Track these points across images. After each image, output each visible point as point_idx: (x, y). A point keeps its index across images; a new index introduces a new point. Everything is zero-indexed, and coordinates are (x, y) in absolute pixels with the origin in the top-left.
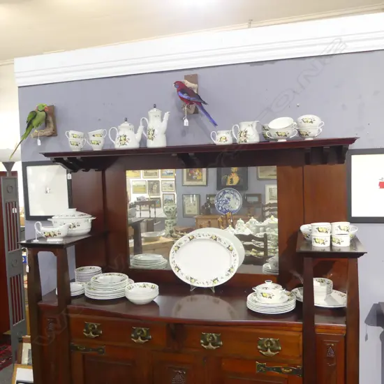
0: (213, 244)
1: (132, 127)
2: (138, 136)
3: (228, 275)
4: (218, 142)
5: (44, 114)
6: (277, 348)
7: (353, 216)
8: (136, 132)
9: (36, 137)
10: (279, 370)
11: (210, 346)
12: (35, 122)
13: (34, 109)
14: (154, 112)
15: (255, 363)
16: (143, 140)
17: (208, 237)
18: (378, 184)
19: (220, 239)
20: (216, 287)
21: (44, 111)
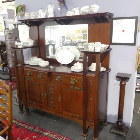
0: (67, 50)
1: (43, 11)
2: (45, 14)
3: (71, 61)
4: (68, 15)
5: (20, 7)
6: (76, 82)
7: (112, 42)
8: (44, 13)
9: (19, 15)
10: (76, 88)
11: (58, 80)
12: (18, 10)
13: (17, 6)
14: (49, 6)
15: (70, 86)
16: (46, 15)
17: (66, 48)
18: (122, 30)
19: (69, 49)
20: (68, 64)
21: (20, 6)
